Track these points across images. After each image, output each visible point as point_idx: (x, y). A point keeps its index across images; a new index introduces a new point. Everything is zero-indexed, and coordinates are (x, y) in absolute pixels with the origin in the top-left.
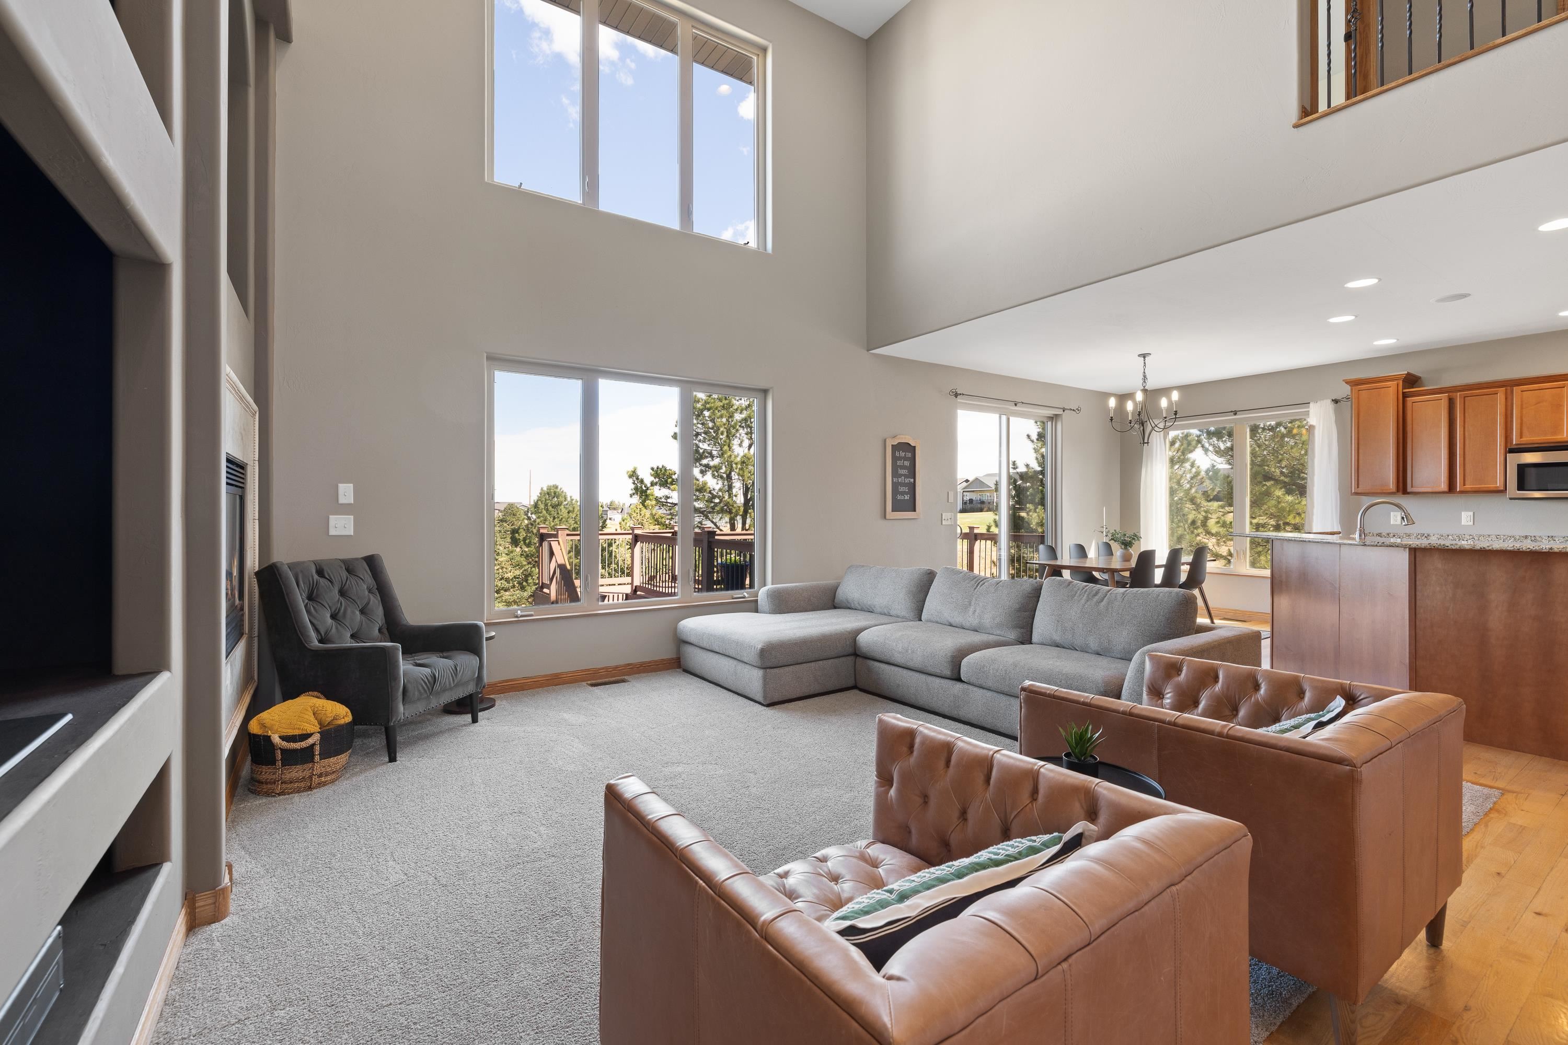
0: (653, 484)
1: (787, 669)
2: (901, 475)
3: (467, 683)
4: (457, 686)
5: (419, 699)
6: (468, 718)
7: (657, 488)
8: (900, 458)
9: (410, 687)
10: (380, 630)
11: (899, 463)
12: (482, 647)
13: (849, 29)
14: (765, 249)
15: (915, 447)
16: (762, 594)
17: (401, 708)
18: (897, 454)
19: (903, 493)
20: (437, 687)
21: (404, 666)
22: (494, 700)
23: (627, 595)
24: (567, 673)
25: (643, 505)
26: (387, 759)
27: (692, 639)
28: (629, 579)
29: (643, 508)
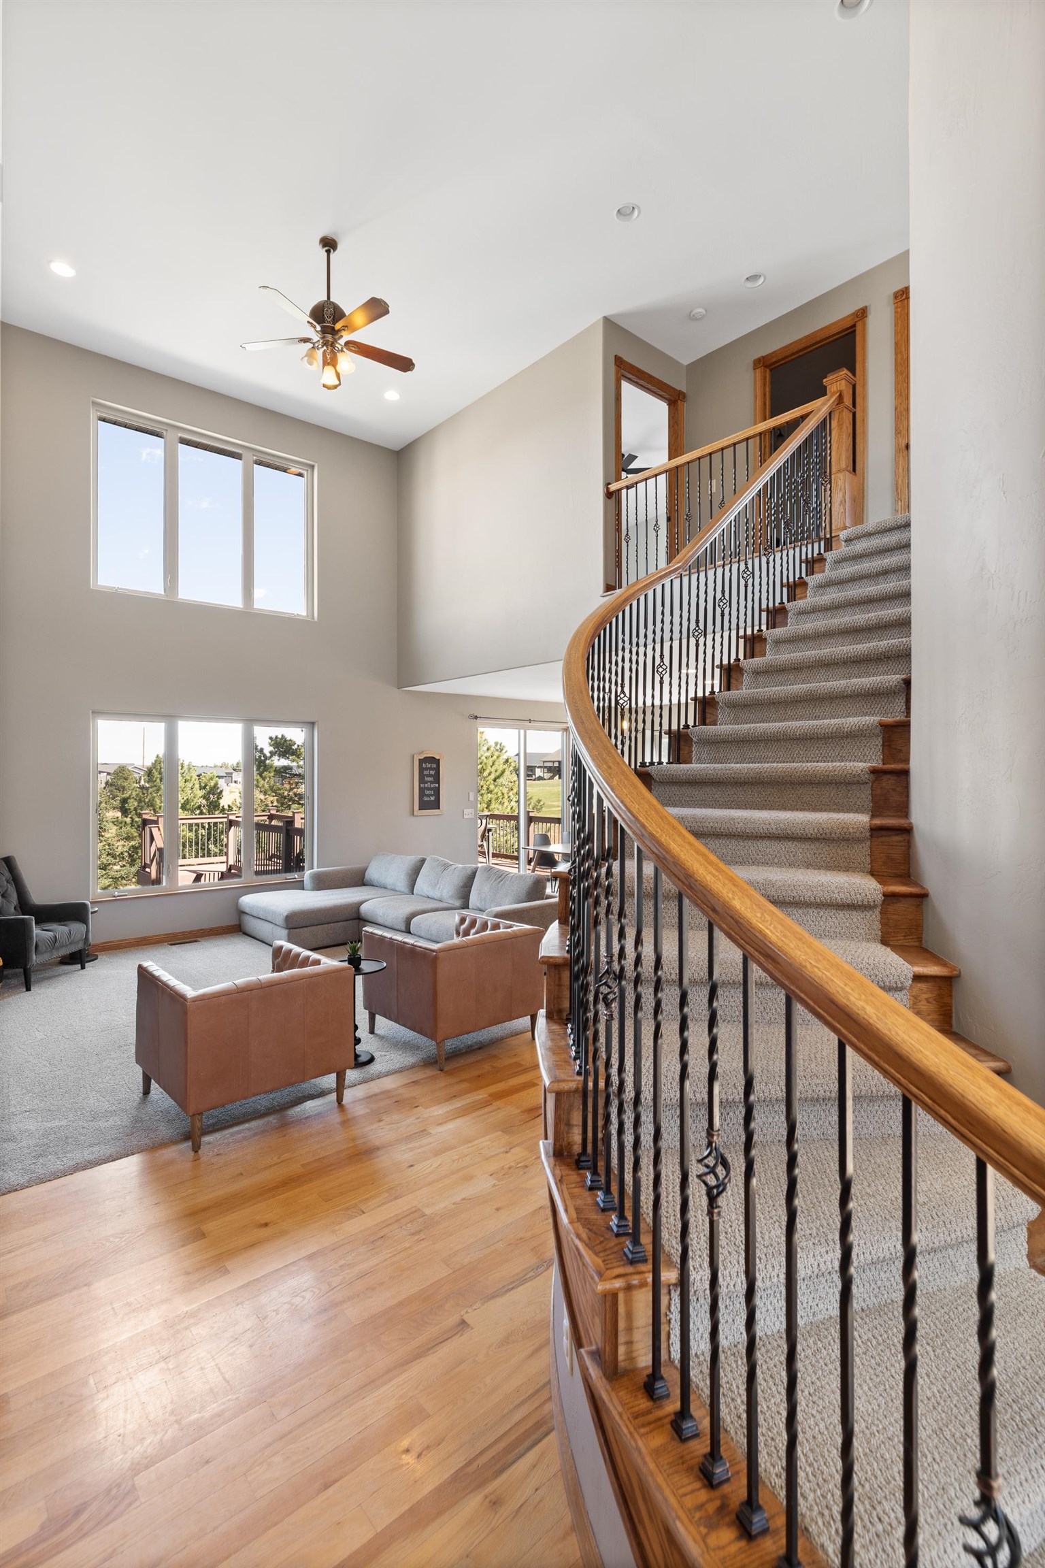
0: (272, 754)
1: (305, 929)
2: (427, 782)
3: (77, 942)
4: (71, 943)
5: (46, 952)
6: (79, 966)
7: (276, 758)
8: (427, 769)
9: (40, 944)
10: (15, 908)
11: (425, 772)
12: (88, 919)
13: (382, 445)
14: (313, 618)
15: (439, 760)
16: (307, 873)
17: (34, 957)
18: (424, 765)
19: (429, 796)
20: (57, 944)
21: (36, 931)
22: (97, 956)
23: (222, 873)
24: (153, 936)
25: (261, 776)
26: (25, 990)
27: (247, 910)
28: (224, 859)
29: (260, 780)
